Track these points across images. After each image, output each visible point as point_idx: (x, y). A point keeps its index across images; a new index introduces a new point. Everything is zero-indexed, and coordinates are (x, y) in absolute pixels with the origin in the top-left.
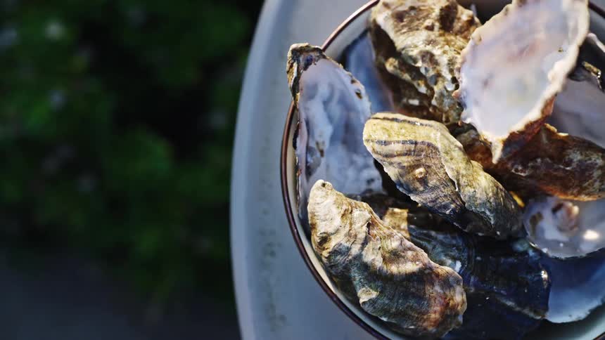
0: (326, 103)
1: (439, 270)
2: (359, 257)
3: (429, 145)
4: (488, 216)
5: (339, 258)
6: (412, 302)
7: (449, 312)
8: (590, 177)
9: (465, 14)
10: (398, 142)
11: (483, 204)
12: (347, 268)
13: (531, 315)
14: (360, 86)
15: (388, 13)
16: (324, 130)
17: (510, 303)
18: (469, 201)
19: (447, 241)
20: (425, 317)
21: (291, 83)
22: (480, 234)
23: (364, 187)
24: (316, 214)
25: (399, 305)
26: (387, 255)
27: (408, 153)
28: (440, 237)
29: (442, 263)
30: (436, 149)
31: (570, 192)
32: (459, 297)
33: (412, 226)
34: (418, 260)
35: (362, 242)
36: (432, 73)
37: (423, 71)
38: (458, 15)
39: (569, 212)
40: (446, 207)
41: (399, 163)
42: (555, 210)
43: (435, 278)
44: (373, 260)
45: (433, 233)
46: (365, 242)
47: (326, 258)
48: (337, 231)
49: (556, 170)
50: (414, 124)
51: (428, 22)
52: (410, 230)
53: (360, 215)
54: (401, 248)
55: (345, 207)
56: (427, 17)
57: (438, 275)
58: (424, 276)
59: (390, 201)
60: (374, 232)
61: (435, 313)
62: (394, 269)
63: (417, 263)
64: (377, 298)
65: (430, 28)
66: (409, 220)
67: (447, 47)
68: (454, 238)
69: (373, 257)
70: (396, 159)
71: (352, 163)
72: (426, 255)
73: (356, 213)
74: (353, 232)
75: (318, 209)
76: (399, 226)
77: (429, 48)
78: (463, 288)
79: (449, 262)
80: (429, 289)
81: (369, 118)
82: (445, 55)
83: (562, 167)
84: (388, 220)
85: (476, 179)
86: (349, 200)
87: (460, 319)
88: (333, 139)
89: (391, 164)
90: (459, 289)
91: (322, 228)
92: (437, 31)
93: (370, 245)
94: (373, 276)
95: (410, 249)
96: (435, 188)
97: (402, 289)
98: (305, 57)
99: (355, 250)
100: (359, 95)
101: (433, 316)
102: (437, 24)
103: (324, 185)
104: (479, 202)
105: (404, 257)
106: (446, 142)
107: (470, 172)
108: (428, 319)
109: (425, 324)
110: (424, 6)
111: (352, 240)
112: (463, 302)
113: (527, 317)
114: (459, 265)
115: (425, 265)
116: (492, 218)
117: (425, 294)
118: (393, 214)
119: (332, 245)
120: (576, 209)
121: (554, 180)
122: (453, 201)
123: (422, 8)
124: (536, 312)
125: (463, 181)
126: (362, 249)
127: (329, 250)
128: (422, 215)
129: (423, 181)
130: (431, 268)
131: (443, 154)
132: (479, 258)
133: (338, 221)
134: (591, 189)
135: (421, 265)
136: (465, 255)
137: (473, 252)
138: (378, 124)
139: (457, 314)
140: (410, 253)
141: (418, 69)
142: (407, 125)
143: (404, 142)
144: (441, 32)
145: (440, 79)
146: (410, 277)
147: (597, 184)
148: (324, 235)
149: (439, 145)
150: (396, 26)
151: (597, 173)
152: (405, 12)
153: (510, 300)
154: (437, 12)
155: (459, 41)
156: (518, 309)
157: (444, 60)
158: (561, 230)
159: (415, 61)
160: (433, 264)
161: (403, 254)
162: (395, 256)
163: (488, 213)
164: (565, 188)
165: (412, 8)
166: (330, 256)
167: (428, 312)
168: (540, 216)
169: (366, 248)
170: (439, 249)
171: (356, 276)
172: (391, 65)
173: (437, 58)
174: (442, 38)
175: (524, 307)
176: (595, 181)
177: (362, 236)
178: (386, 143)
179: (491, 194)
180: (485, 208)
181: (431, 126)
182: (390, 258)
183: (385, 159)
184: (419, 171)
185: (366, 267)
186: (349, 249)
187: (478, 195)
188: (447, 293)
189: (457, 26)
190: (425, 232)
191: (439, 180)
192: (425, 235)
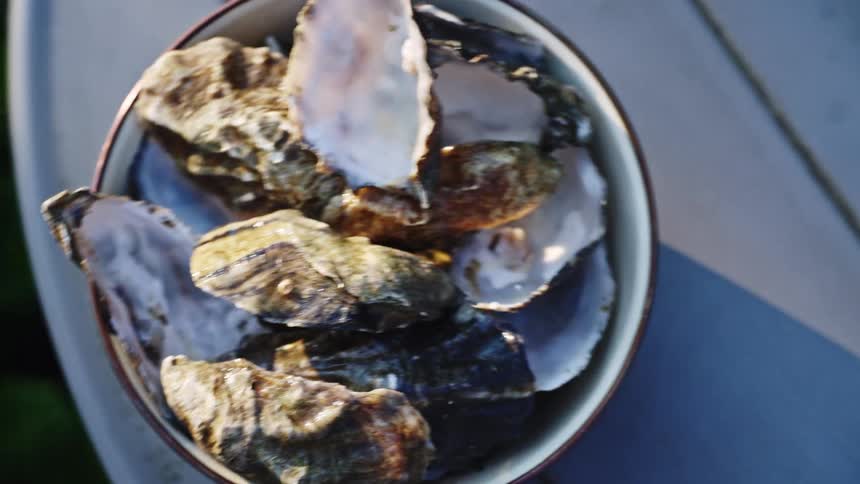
0: (135, 253)
1: (370, 399)
2: (258, 433)
3: (283, 246)
4: (396, 300)
5: (236, 447)
6: (356, 456)
7: (410, 445)
8: (507, 185)
9: (256, 56)
10: (240, 261)
11: (384, 288)
12: (251, 454)
13: (517, 395)
14: (164, 212)
15: (157, 100)
16: (151, 290)
17: (482, 395)
18: (363, 294)
19: (363, 356)
20: (383, 466)
21: (68, 253)
22: (402, 326)
23: (238, 336)
24: (181, 405)
25: (340, 468)
26: (294, 412)
27: (258, 270)
28: (354, 354)
29: (370, 387)
30: (290, 246)
31: (492, 216)
32: (411, 420)
33: (315, 358)
34: (335, 400)
35: (252, 412)
36: (246, 151)
37: (234, 154)
38: (248, 62)
39: (511, 239)
40: (337, 315)
41: (253, 288)
42: (492, 247)
43: (369, 411)
44: (279, 428)
45: (344, 354)
46: (258, 409)
47: (220, 455)
48: (216, 415)
49: (461, 196)
50: (251, 227)
51: (212, 89)
52: (314, 365)
53: (238, 379)
54: (307, 394)
55: (213, 378)
56: (208, 83)
57: (370, 406)
58: (353, 417)
59: (276, 339)
60: (264, 390)
61: (392, 455)
62: (310, 426)
63: (335, 403)
64: (309, 474)
65: (218, 95)
66: (309, 352)
67: (250, 110)
68: (371, 348)
69: (276, 424)
70: (247, 285)
71: (209, 313)
72: (342, 388)
73: (230, 378)
74: (236, 406)
75: (179, 398)
76: (297, 367)
77: (226, 122)
78: (412, 405)
79: (379, 381)
80: (369, 429)
81: (196, 247)
82: (251, 121)
83: (466, 189)
84: (280, 366)
85: (361, 260)
86: (216, 365)
87: (430, 446)
88: (169, 294)
89: (243, 294)
90: (406, 409)
91: (196, 419)
92: (229, 95)
93: (266, 411)
94: (290, 448)
95: (319, 390)
96: (313, 297)
97: (333, 446)
98: (71, 211)
99: (249, 427)
100: (168, 223)
101: (393, 460)
102: (226, 86)
103: (174, 362)
104: (377, 287)
105: (314, 405)
106: (302, 231)
107: (349, 255)
108: (389, 468)
109: (389, 475)
110: (197, 71)
111: (240, 416)
112: (421, 423)
113: (511, 401)
114: (392, 380)
115: (346, 401)
116: (403, 300)
117: (367, 437)
118: (285, 354)
119: (218, 435)
120: (519, 233)
121: (464, 210)
122: (344, 303)
123: (198, 73)
124: (521, 390)
125: (344, 270)
126: (258, 421)
127: (217, 445)
128: (321, 338)
129: (294, 295)
130: (356, 402)
131: (304, 250)
132: (416, 358)
133: (211, 401)
134: (517, 200)
135: (340, 404)
136: (395, 361)
137: (404, 353)
138: (208, 250)
139: (422, 443)
140: (321, 396)
141: (225, 155)
142: (246, 233)
143: (248, 258)
144: (236, 92)
145: (259, 154)
146: (335, 426)
147: (521, 190)
148: (203, 427)
149: (294, 240)
150: (176, 113)
151: (512, 176)
152: (178, 89)
153: (479, 391)
154: (217, 70)
155: (264, 94)
156: (495, 397)
157: (252, 128)
158: (511, 268)
159: (217, 145)
160: (357, 394)
161: (312, 401)
162: (304, 409)
163: (395, 296)
164: (485, 214)
165: (186, 80)
166: (223, 450)
167: (383, 459)
168: (476, 264)
169: (262, 418)
170: (360, 371)
171: (268, 459)
172: (195, 165)
173: (242, 129)
174: (239, 101)
175: (502, 391)
176: (515, 188)
177: (250, 404)
178: (226, 269)
179: (388, 270)
180: (388, 291)
181: (276, 219)
182: (298, 414)
183: (233, 291)
184: (283, 286)
185: (275, 443)
186: (240, 430)
187: (372, 280)
188: (395, 422)
189: (253, 74)
190: (332, 358)
191: (313, 285)
192: (334, 361)
